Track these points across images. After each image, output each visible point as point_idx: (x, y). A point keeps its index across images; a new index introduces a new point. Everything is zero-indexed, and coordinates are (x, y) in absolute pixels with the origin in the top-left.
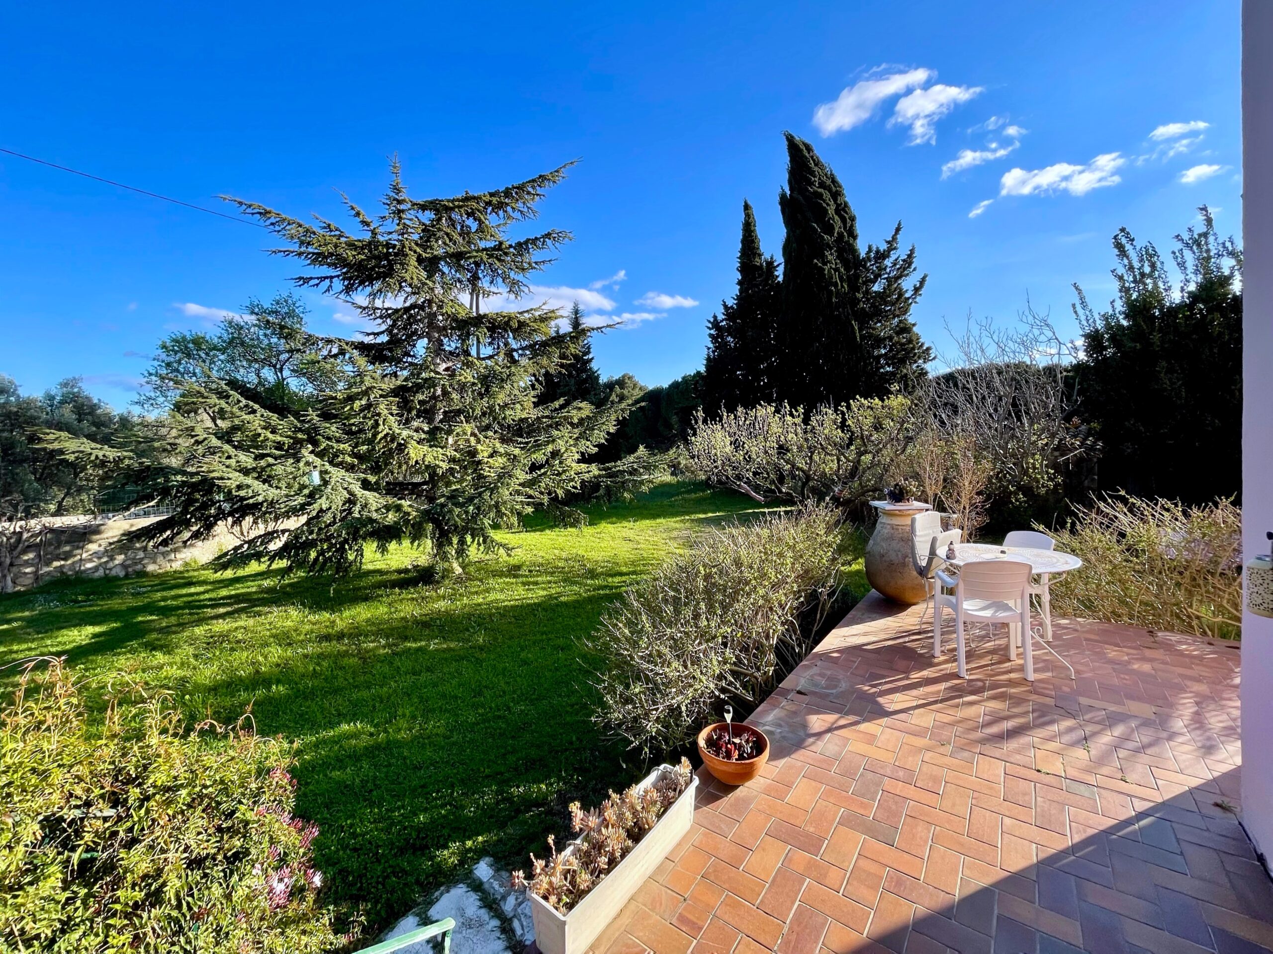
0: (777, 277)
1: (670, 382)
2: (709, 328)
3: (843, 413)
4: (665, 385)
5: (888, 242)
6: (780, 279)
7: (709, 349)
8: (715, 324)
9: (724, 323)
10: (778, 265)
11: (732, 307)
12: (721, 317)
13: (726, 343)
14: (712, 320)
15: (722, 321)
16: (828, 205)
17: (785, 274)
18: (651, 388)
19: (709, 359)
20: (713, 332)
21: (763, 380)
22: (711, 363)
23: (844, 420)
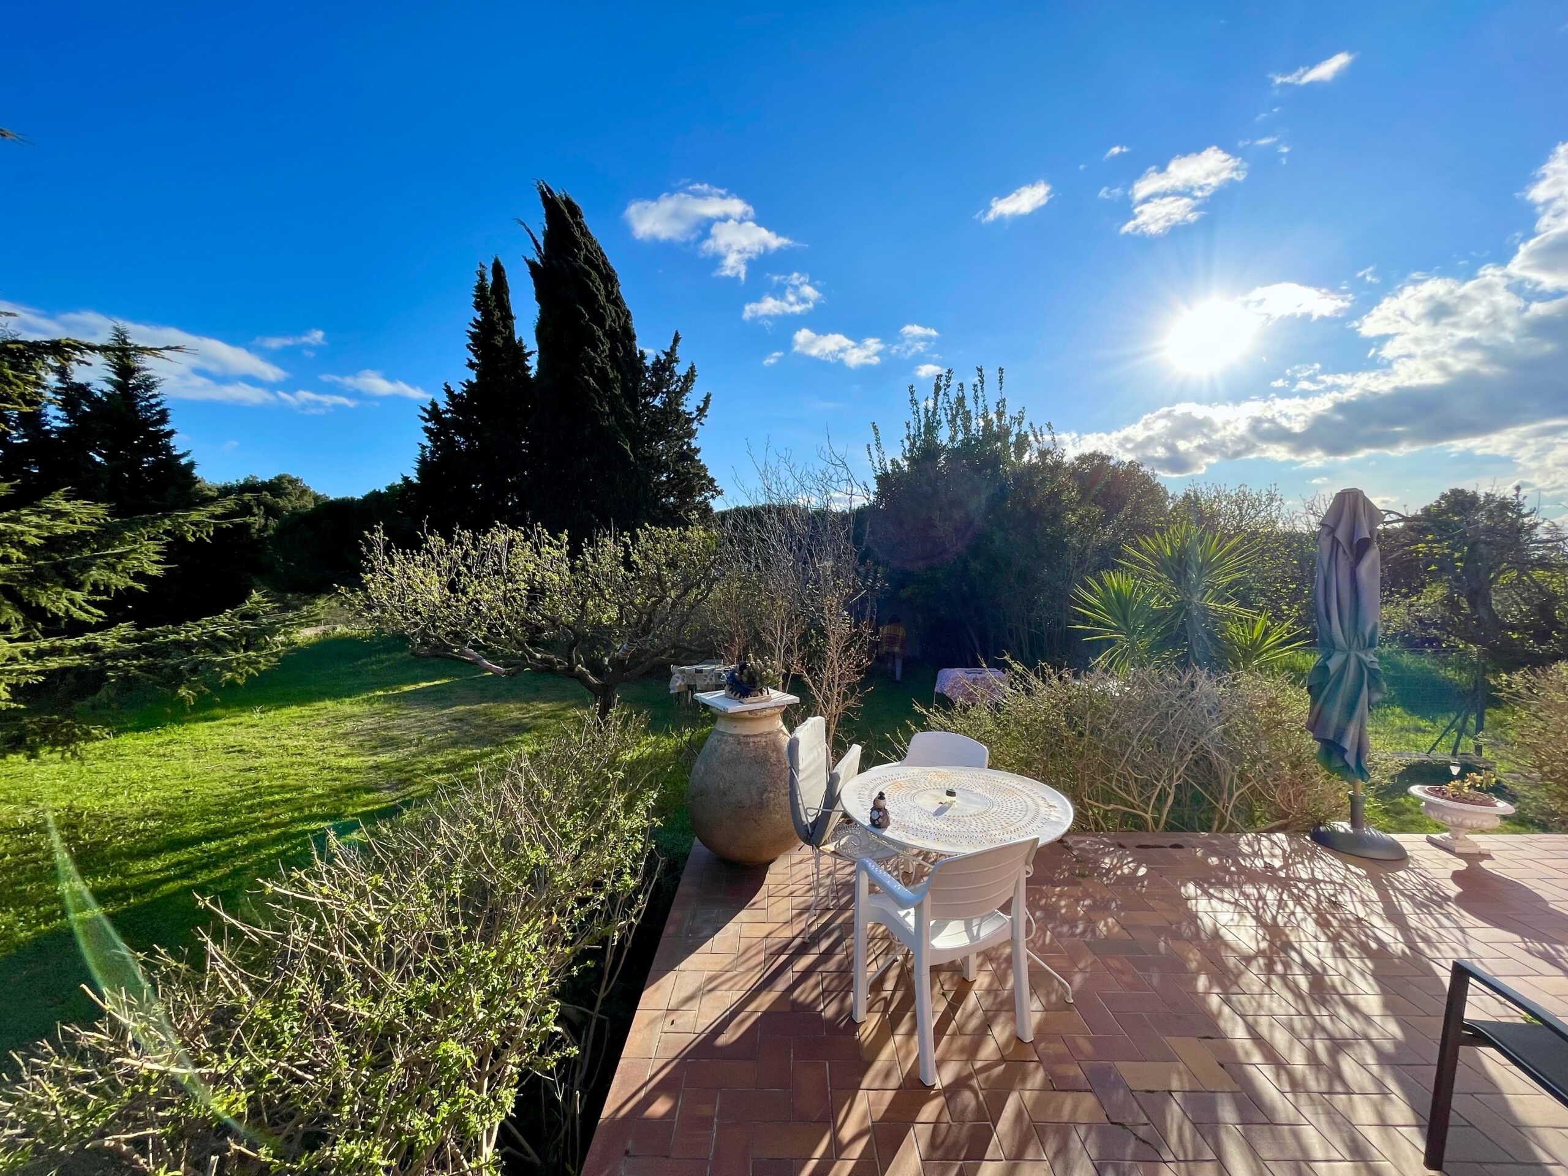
0: (529, 368)
1: (366, 493)
2: (423, 418)
3: (625, 545)
4: (359, 496)
5: (666, 354)
6: (532, 373)
7: (424, 447)
8: (434, 413)
9: (449, 415)
10: (530, 354)
11: (460, 396)
12: (442, 406)
13: (452, 443)
14: (429, 408)
15: (446, 412)
16: (598, 290)
17: (539, 364)
18: (332, 498)
19: (423, 462)
20: (429, 424)
21: (512, 499)
22: (425, 467)
23: (628, 554)
